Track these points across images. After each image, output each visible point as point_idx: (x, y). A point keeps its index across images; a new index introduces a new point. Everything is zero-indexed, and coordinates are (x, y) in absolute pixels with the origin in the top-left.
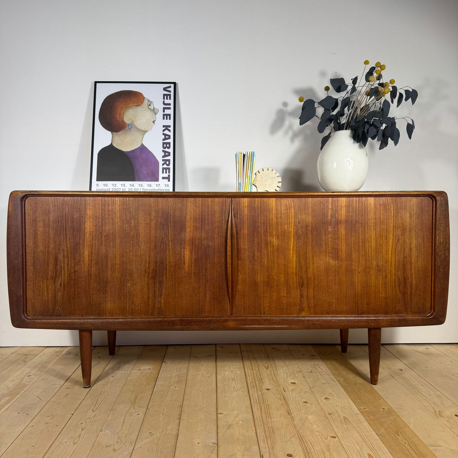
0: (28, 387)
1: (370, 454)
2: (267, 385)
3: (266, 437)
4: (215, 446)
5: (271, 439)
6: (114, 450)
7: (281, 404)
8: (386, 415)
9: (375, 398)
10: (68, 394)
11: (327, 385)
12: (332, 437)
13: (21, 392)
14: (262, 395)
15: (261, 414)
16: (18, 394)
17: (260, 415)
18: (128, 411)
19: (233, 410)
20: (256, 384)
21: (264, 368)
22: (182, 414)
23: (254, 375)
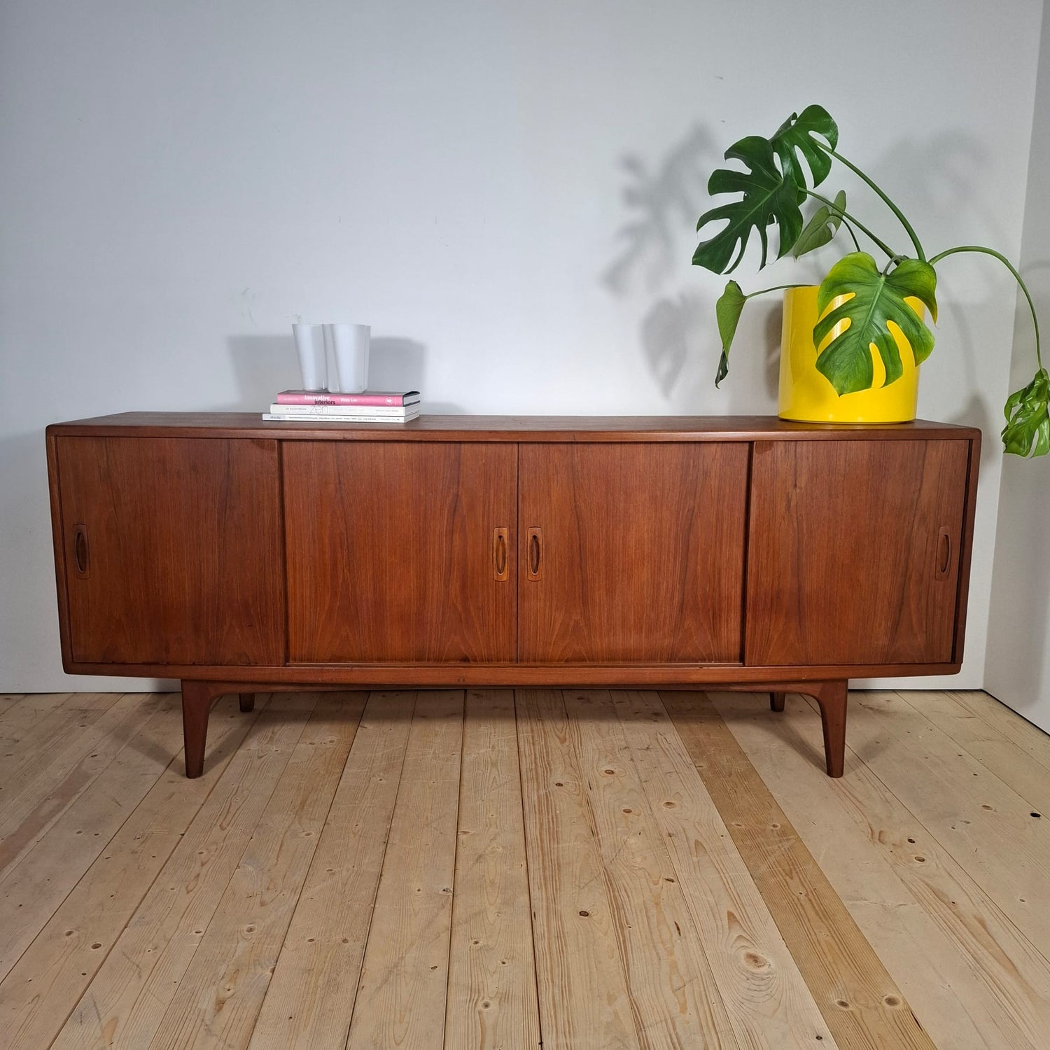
0: (94, 778)
1: (733, 914)
2: (559, 775)
3: (545, 879)
4: (449, 896)
5: (554, 882)
6: (263, 904)
7: (580, 813)
8: (776, 839)
9: (763, 804)
10: (173, 794)
11: (674, 775)
12: (668, 880)
13: (80, 790)
14: (547, 796)
15: (541, 834)
16: (74, 794)
17: (539, 836)
18: (289, 827)
19: (489, 825)
20: (537, 773)
21: (558, 741)
22: (392, 834)
23: (535, 755)
